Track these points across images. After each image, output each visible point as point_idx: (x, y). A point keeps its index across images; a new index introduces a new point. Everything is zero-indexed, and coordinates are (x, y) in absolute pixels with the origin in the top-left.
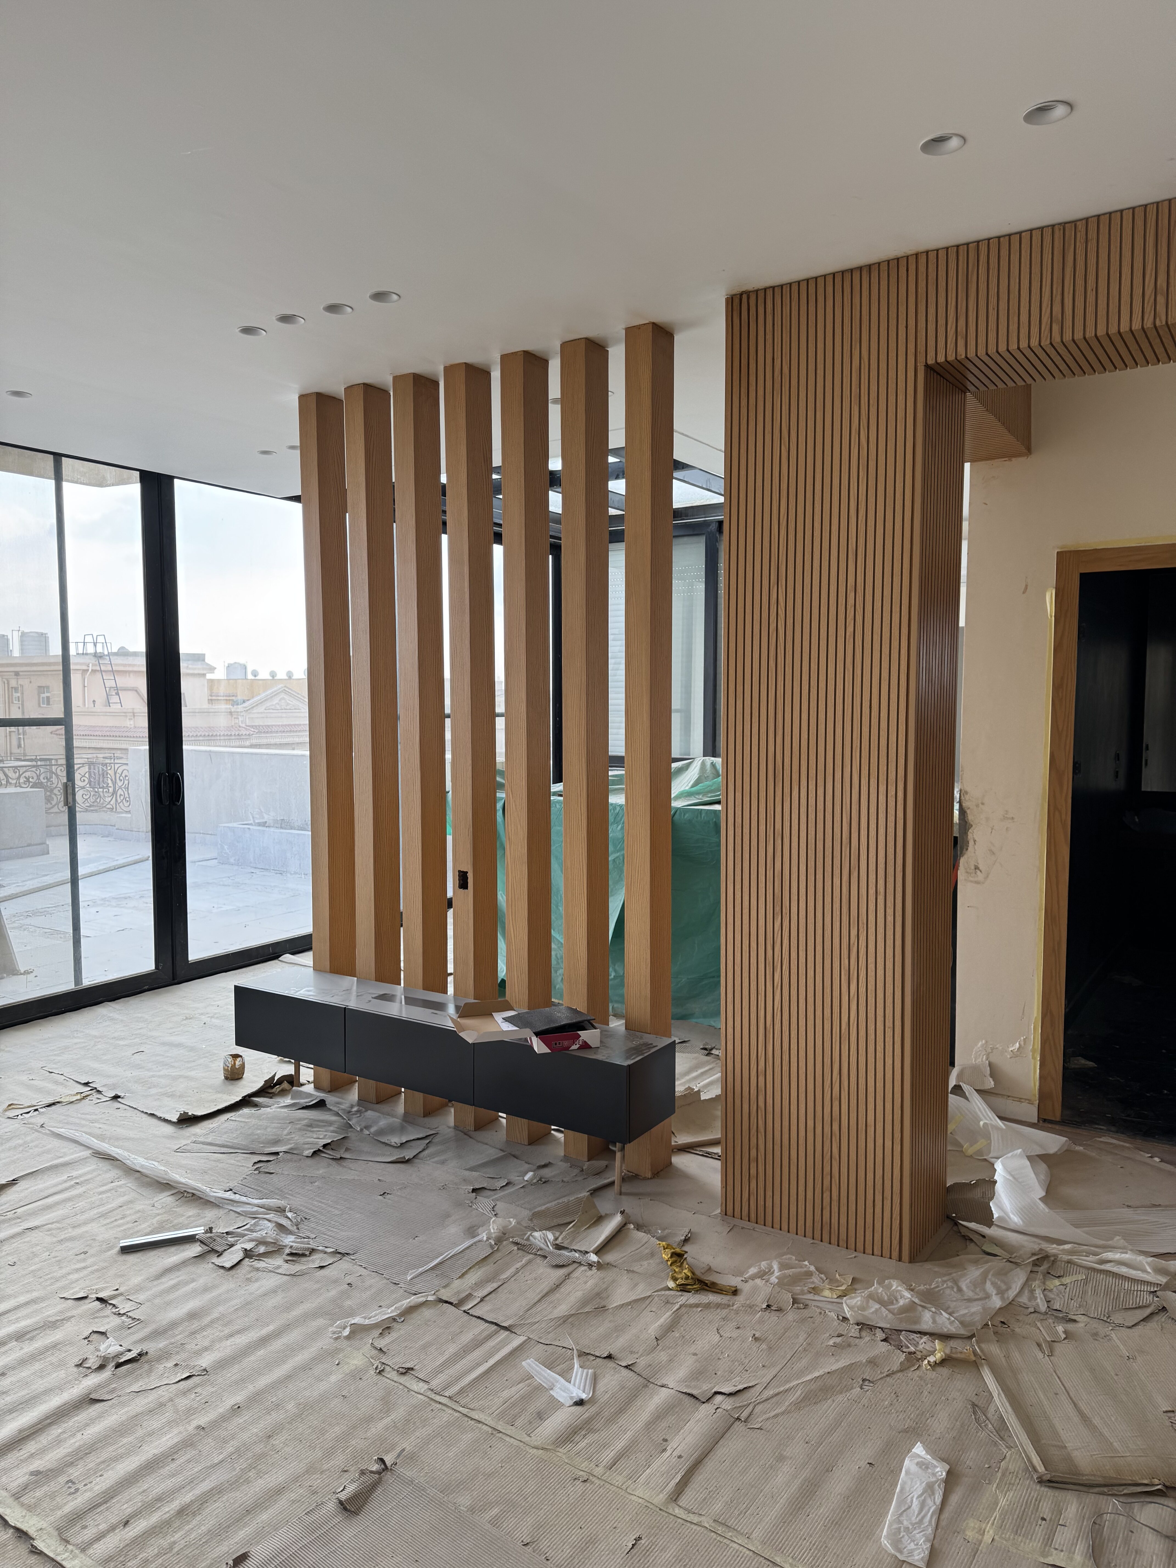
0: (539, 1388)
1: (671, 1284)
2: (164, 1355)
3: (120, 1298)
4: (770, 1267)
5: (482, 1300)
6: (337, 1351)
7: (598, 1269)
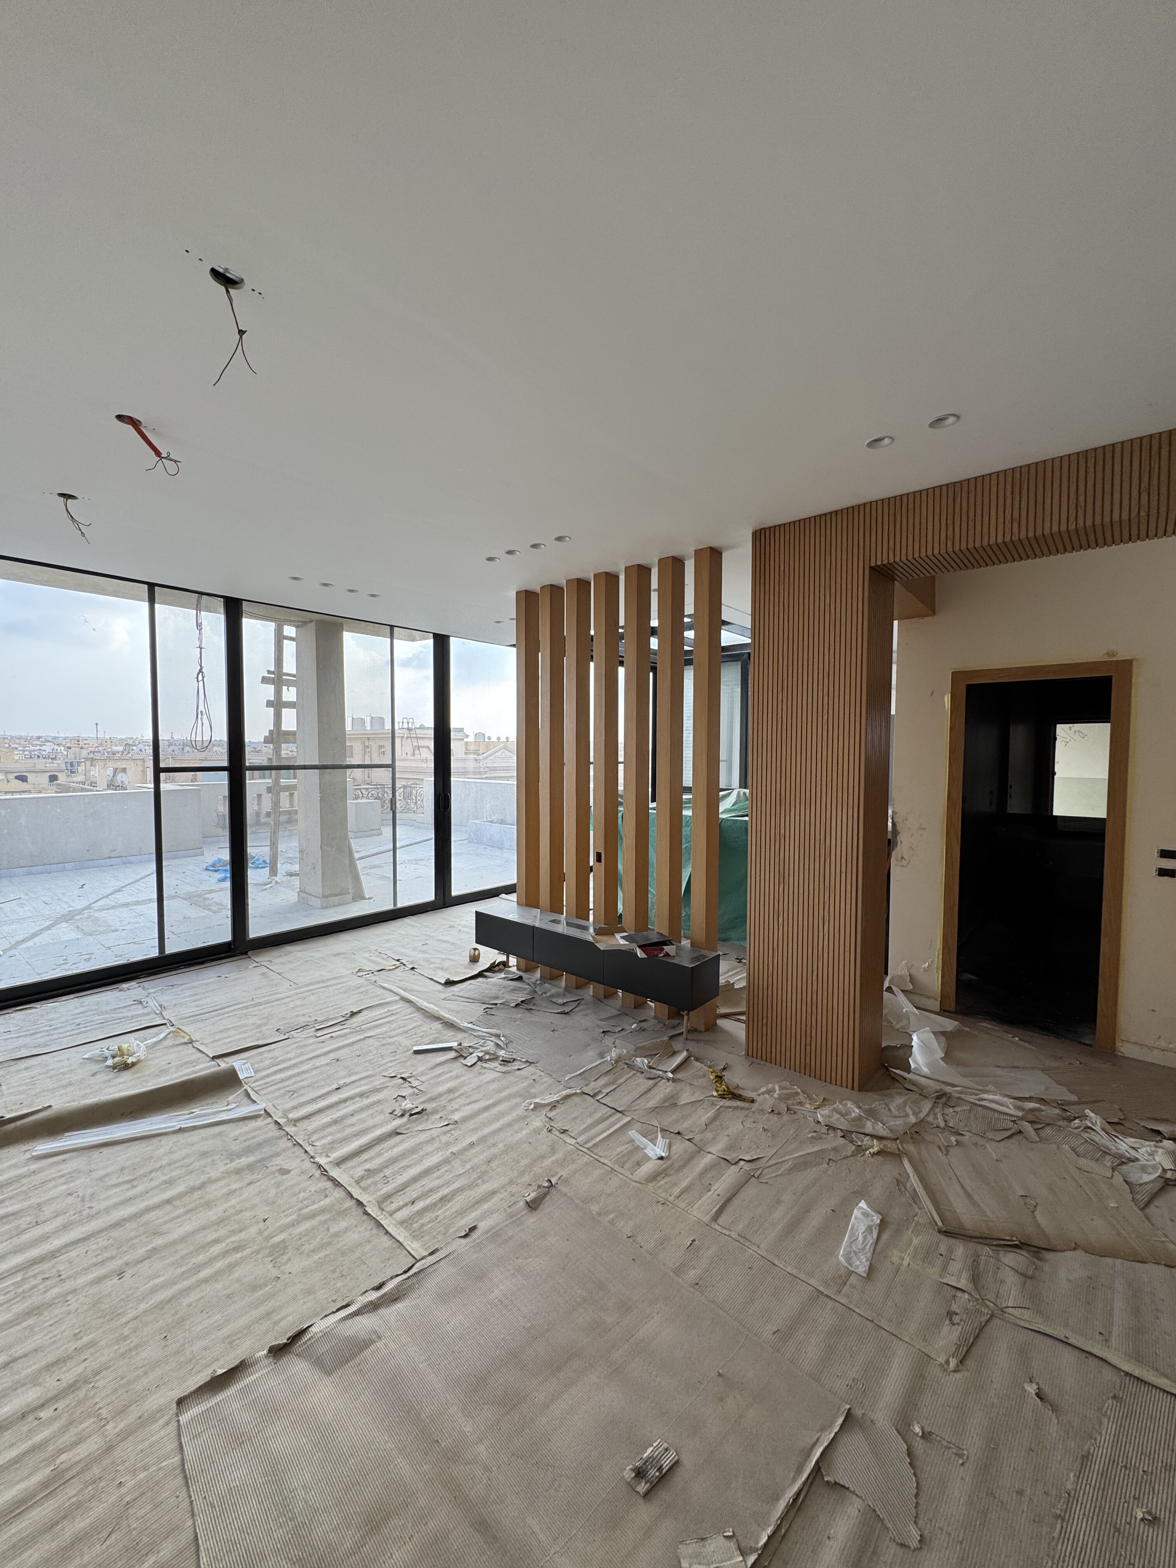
0: (637, 1148)
1: (715, 1094)
2: (435, 1111)
3: (413, 1078)
4: (774, 1088)
5: (607, 1094)
6: (526, 1117)
7: (673, 1082)
